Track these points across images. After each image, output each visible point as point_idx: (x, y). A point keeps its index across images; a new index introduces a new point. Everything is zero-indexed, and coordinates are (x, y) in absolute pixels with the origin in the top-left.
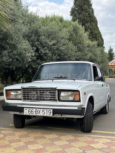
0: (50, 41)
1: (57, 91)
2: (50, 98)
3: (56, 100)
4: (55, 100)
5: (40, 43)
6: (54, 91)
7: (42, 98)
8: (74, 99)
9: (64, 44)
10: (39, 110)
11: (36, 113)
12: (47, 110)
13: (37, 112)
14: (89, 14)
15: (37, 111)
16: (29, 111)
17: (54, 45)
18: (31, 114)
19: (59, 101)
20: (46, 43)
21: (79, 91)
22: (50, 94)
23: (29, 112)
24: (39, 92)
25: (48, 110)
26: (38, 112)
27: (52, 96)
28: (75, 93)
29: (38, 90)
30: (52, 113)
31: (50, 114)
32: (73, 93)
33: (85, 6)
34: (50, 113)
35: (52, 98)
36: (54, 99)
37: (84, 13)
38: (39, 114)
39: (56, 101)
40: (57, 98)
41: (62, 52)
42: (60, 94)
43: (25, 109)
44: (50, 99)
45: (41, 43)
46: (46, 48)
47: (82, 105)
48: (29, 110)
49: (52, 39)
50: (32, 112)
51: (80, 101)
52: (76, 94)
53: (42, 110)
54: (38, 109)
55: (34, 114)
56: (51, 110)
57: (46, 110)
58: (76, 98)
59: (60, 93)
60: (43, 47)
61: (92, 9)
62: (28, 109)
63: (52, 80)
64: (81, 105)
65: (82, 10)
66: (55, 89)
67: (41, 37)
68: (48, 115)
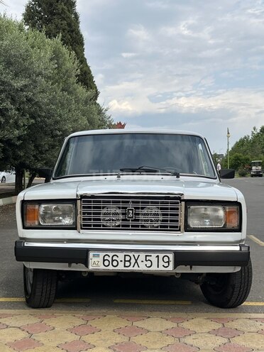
1: (183, 203)
3: (180, 227)
4: (177, 227)
7: (140, 223)
10: (136, 255)
11: (127, 264)
12: (158, 256)
13: (129, 261)
14: (69, 25)
15: (128, 258)
16: (104, 260)
18: (111, 267)
21: (239, 204)
22: (160, 212)
23: (106, 263)
24: (130, 206)
25: (161, 256)
26: (133, 261)
27: (169, 218)
28: (227, 210)
29: (128, 202)
30: (171, 264)
31: (166, 265)
32: (221, 207)
33: (61, 6)
34: (168, 262)
35: (169, 224)
36: (175, 224)
37: (57, 20)
38: (136, 268)
40: (182, 224)
43: (91, 254)
44: (161, 227)
48: (106, 258)
50: (115, 263)
53: (142, 256)
54: (131, 254)
55: (121, 267)
56: (171, 256)
57: (154, 255)
58: (230, 222)
61: (76, 14)
62: (102, 254)
64: (242, 241)
66: (179, 198)
68: (161, 268)
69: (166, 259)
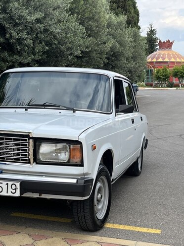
0: (30, 13)
1: (31, 141)
2: (15, 157)
3: (29, 160)
4: (26, 160)
5: (8, 16)
6: (26, 140)
8: (69, 159)
9: (59, 21)
12: (7, 184)
17: (38, 21)
19: (37, 163)
20: (21, 17)
21: (80, 143)
25: (10, 183)
27: (21, 152)
28: (72, 147)
30: (18, 191)
31: (14, 191)
32: (67, 145)
34: (16, 189)
35: (21, 157)
36: (24, 158)
39: (29, 163)
40: (31, 157)
41: (55, 36)
42: (39, 149)
44: (15, 159)
45: (11, 18)
46: (20, 28)
47: (87, 174)
49: (35, 9)
51: (82, 165)
52: (74, 149)
56: (18, 184)
57: (5, 183)
58: (73, 157)
59: (40, 145)
60: (16, 25)
63: (26, 110)
64: (84, 174)
66: (28, 136)
67: (11, 5)
68: (10, 194)
69: (14, 187)
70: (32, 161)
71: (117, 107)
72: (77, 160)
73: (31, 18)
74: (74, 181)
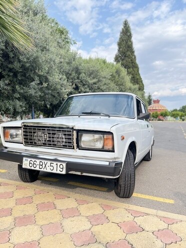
0: (91, 80)
1: (75, 131)
2: (64, 144)
3: (73, 146)
5: (80, 80)
6: (70, 131)
7: (52, 143)
8: (103, 147)
9: (105, 84)
10: (46, 162)
11: (41, 167)
12: (57, 164)
13: (42, 165)
14: (132, 60)
15: (41, 164)
17: (95, 83)
18: (33, 168)
19: (79, 149)
20: (86, 81)
21: (112, 133)
22: (64, 137)
23: (31, 165)
24: (46, 132)
25: (59, 164)
26: (44, 165)
27: (67, 140)
28: (105, 137)
29: (45, 130)
30: (64, 169)
31: (61, 170)
32: (102, 136)
33: (129, 53)
35: (67, 144)
36: (70, 145)
37: (126, 59)
38: (45, 170)
39: (74, 148)
40: (75, 145)
42: (81, 138)
43: (24, 159)
44: (63, 146)
45: (81, 81)
46: (86, 86)
47: (117, 158)
48: (31, 162)
49: (94, 78)
50: (35, 166)
51: (113, 151)
52: (107, 139)
53: (49, 162)
54: (43, 161)
55: (37, 169)
56: (64, 165)
57: (55, 163)
58: (107, 145)
59: (81, 135)
60: (84, 85)
61: (135, 56)
62: (29, 159)
63: (79, 117)
64: (115, 158)
65: (125, 56)
66: (72, 128)
67: (81, 75)
68: (58, 172)
69: (61, 167)
70: (75, 147)
71: (138, 114)
72: (109, 147)
73: (91, 82)
74: (107, 163)
